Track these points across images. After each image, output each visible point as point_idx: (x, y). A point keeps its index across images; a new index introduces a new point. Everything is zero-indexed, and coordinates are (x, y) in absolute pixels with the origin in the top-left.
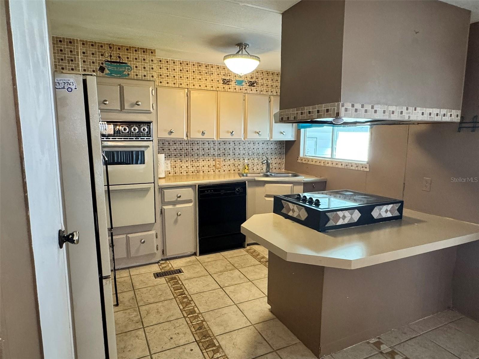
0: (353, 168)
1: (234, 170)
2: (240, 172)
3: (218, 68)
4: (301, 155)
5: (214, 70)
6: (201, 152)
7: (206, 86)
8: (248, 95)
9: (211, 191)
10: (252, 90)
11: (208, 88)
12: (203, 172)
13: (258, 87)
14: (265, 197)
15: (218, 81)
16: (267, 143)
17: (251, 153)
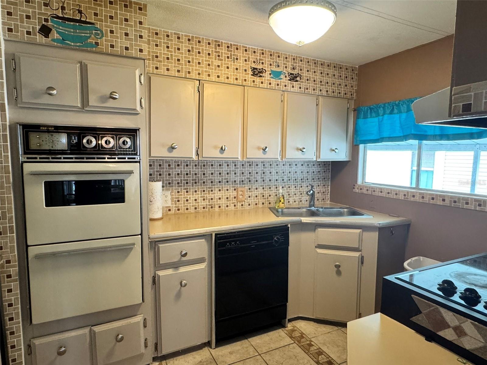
0: (472, 207)
1: (263, 204)
2: (272, 205)
3: (246, 50)
4: (360, 182)
5: (240, 54)
6: (217, 178)
7: (228, 78)
8: (287, 94)
9: (236, 243)
10: (293, 87)
11: (231, 80)
12: (220, 207)
13: (303, 82)
14: (316, 247)
15: (246, 70)
16: (308, 165)
17: (286, 179)
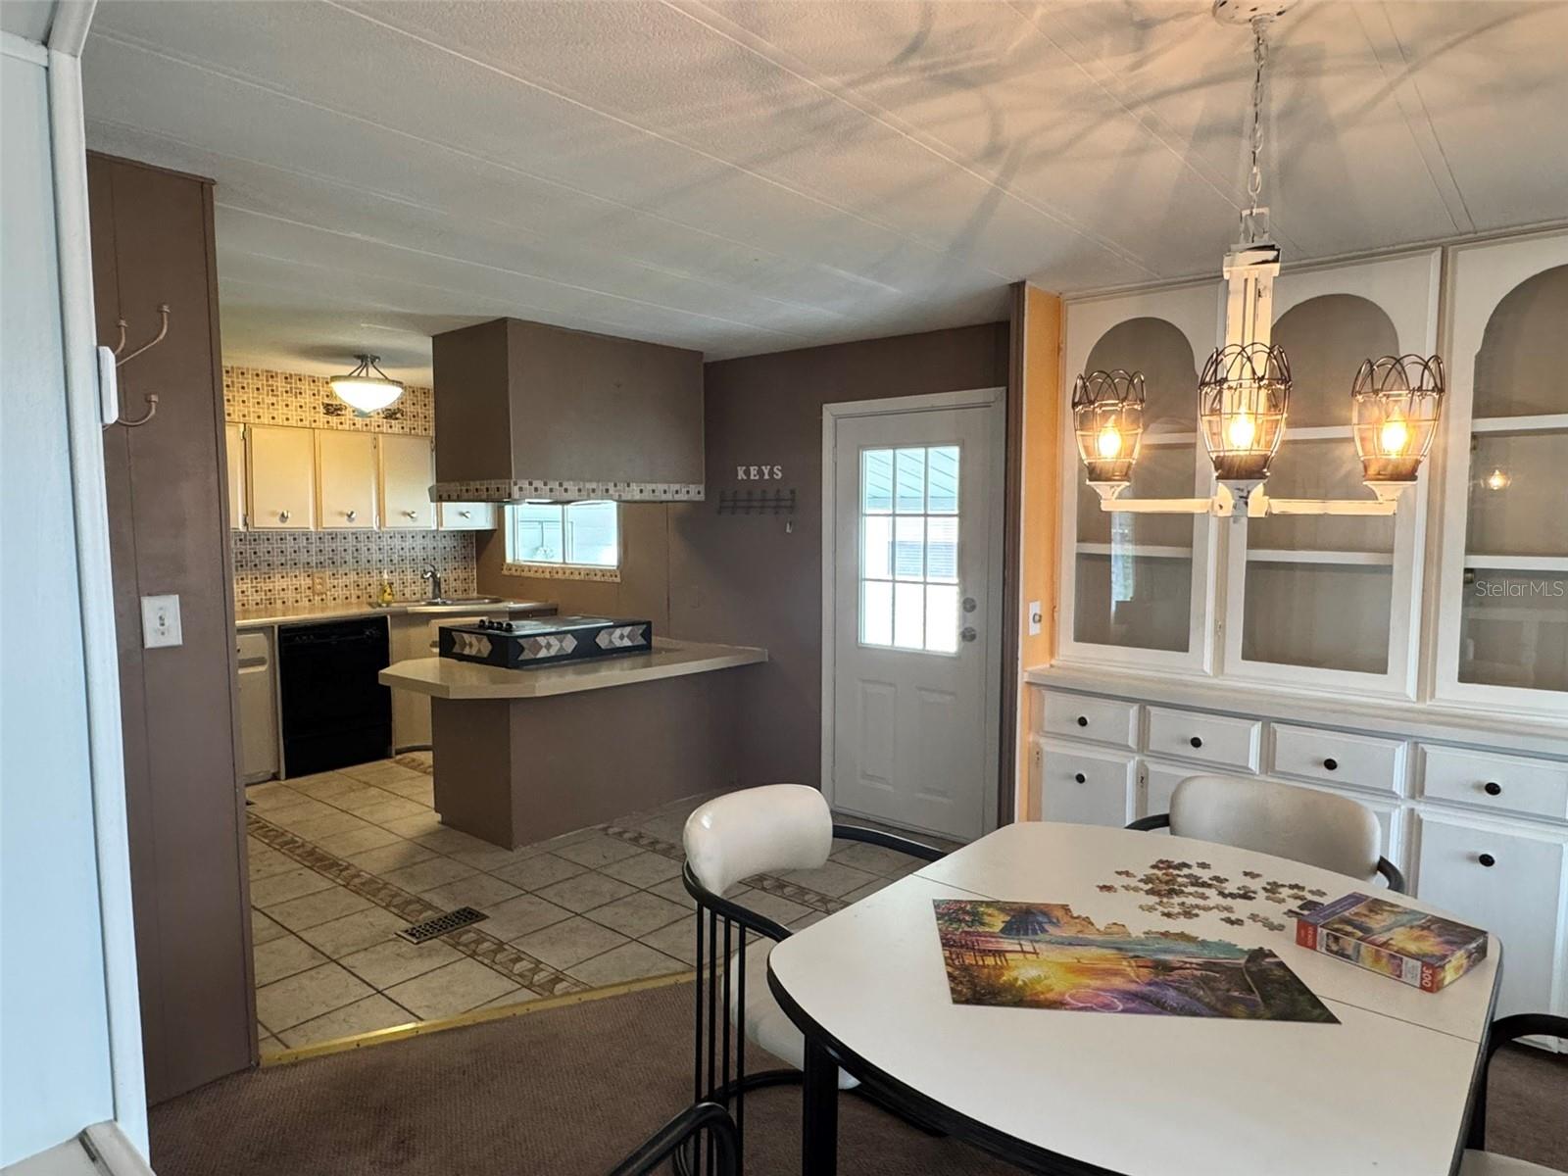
0: (598, 578)
1: (358, 597)
2: (374, 599)
3: (314, 381)
4: (509, 559)
5: (305, 386)
6: (278, 559)
7: (287, 419)
8: (383, 437)
9: (309, 638)
10: (391, 427)
11: (292, 422)
12: (284, 602)
13: (406, 420)
14: (431, 646)
15: (314, 408)
16: (434, 537)
17: (396, 558)
